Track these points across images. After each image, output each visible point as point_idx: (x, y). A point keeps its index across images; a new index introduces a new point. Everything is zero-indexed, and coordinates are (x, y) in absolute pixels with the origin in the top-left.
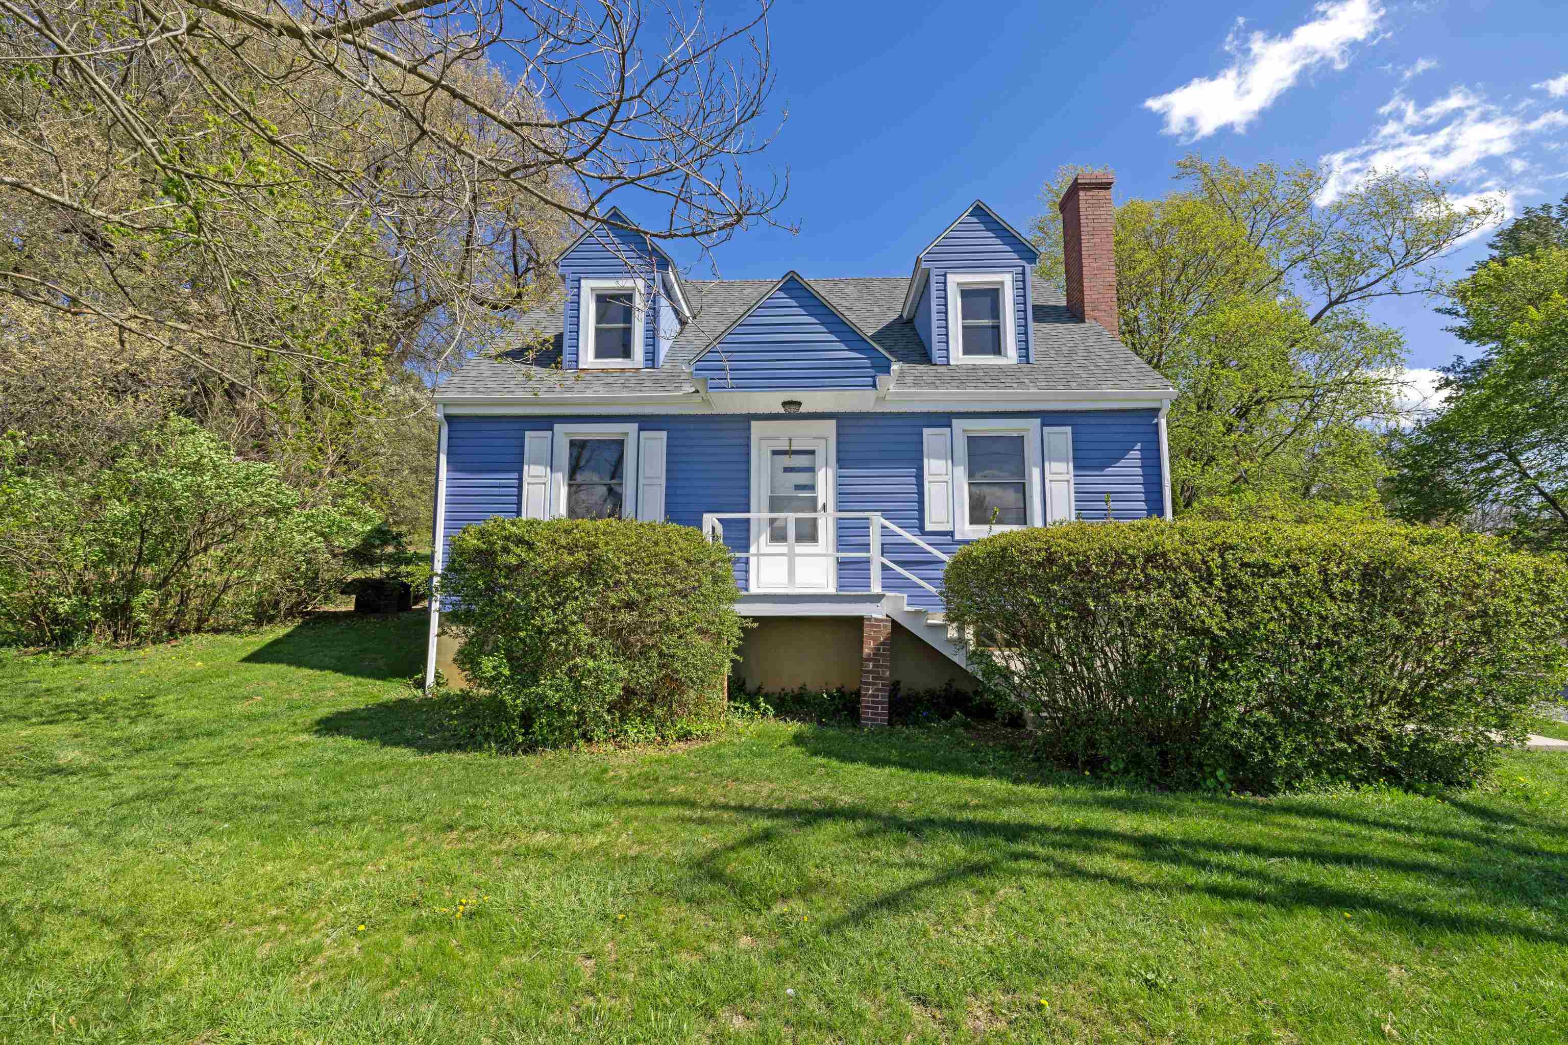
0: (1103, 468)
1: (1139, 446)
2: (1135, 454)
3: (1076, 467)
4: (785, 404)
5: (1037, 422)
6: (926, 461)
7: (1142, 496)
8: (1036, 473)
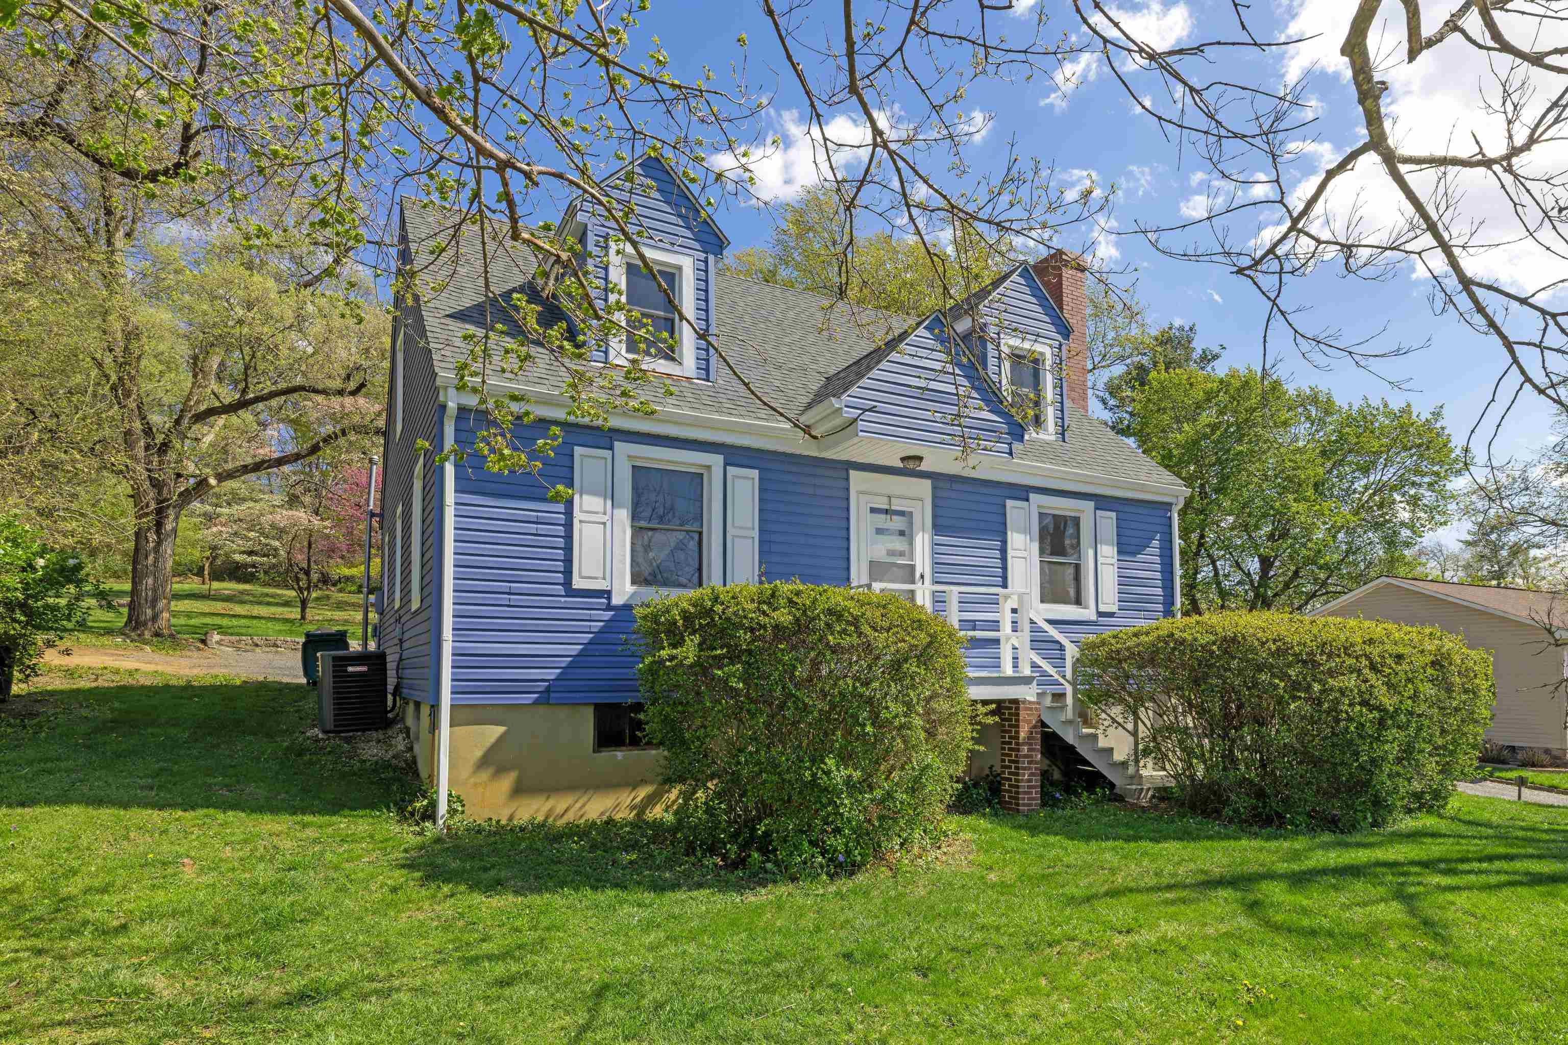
0: (1134, 554)
1: (1158, 537)
2: (1155, 543)
3: (1119, 552)
4: (903, 459)
5: (1091, 504)
6: (1009, 533)
7: (1159, 583)
8: (1091, 552)
